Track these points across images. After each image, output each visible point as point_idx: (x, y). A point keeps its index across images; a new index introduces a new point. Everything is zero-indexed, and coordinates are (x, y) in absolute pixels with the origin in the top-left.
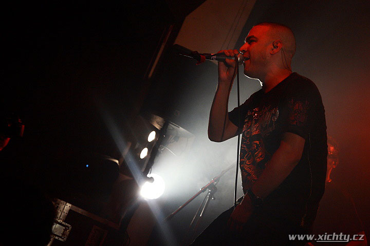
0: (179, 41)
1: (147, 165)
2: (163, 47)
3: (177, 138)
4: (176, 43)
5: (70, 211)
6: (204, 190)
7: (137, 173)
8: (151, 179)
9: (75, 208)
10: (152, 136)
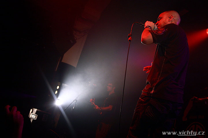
0: (63, 61)
1: (57, 95)
2: (59, 62)
3: (65, 87)
4: (62, 62)
5: (37, 111)
6: (74, 101)
7: (55, 97)
8: (59, 99)
9: (38, 110)
10: (58, 87)
